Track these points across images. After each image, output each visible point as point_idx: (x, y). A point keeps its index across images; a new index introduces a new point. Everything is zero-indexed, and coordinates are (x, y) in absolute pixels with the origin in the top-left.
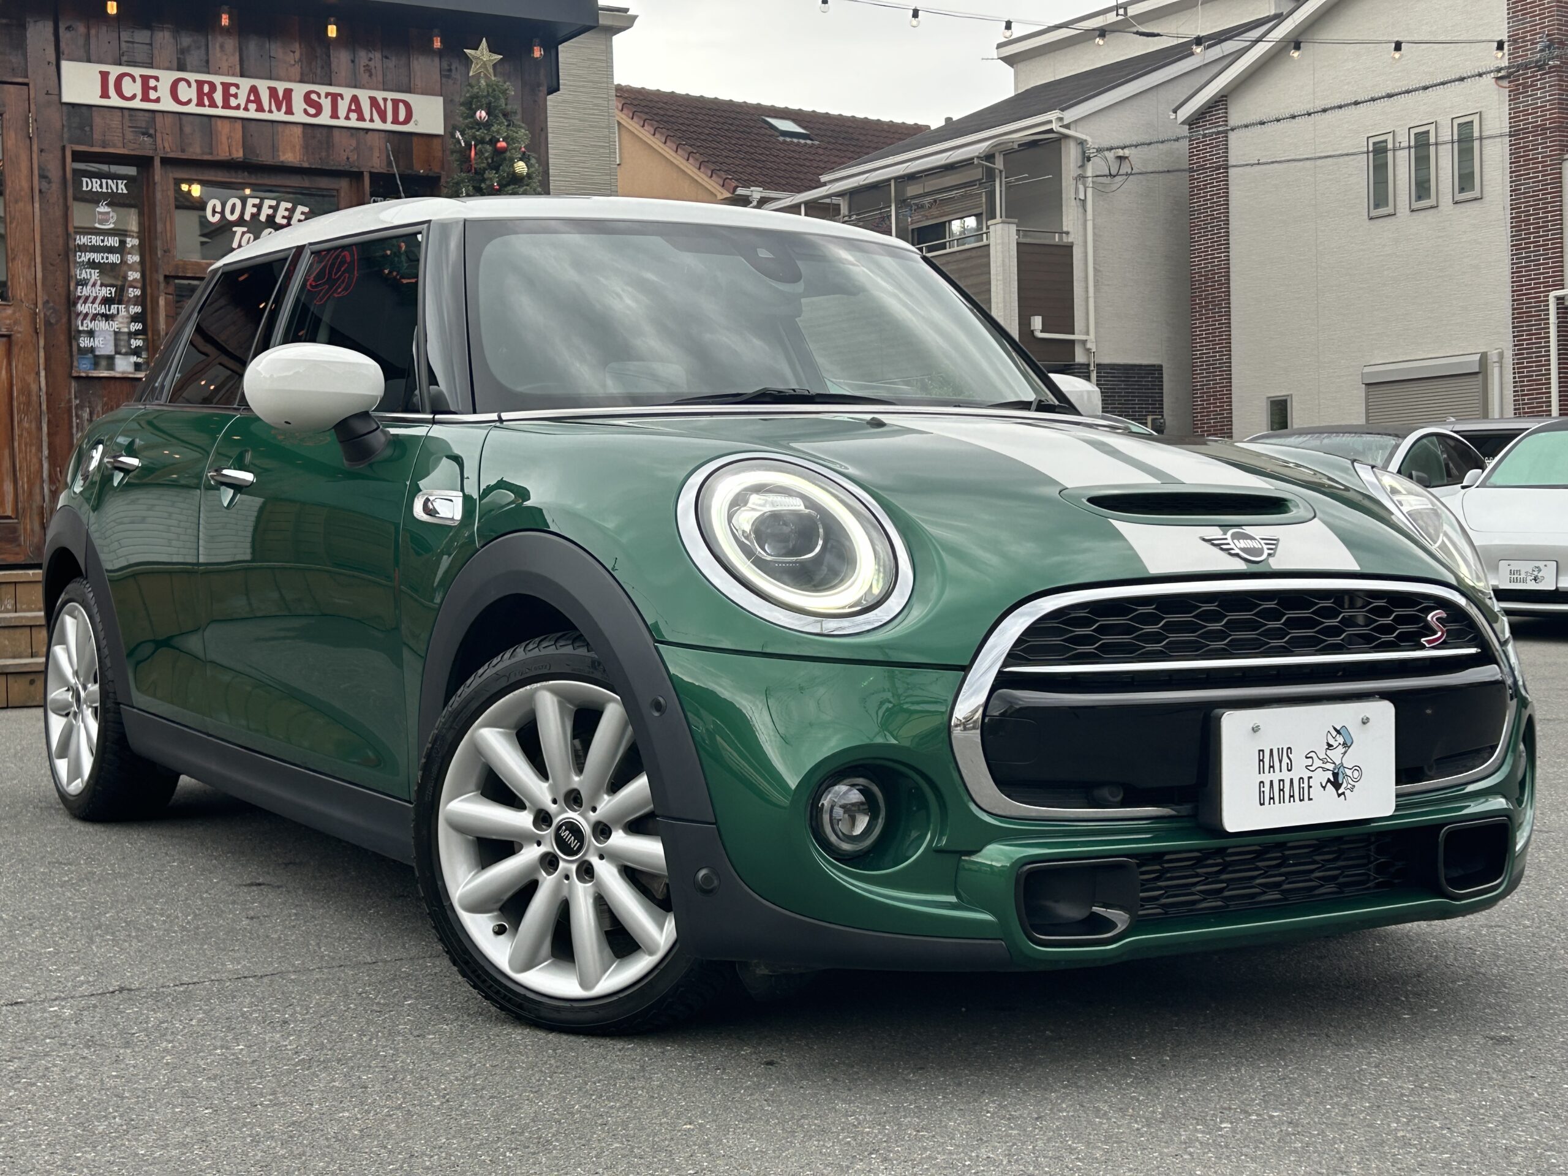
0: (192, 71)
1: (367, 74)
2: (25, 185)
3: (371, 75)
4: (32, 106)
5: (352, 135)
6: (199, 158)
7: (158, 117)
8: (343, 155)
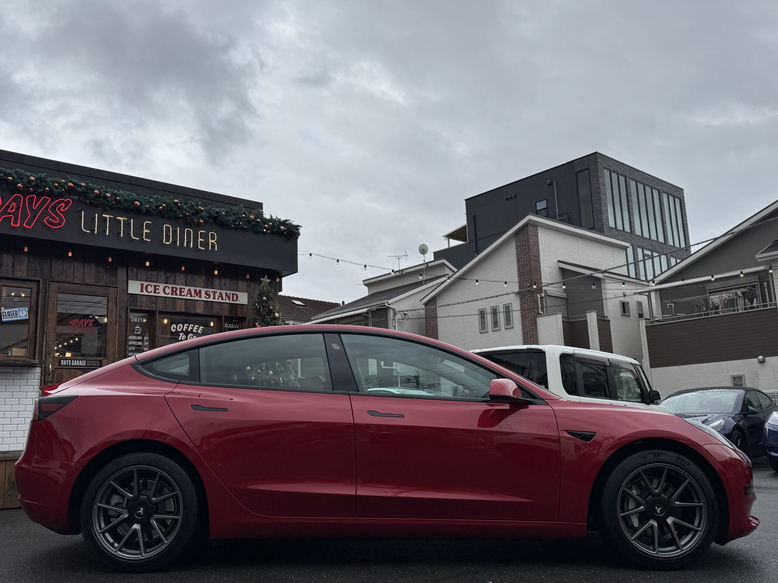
0: (170, 284)
1: (225, 286)
2: (114, 319)
3: (226, 286)
4: (118, 294)
5: (219, 304)
6: (171, 311)
7: (158, 298)
8: (216, 310)
